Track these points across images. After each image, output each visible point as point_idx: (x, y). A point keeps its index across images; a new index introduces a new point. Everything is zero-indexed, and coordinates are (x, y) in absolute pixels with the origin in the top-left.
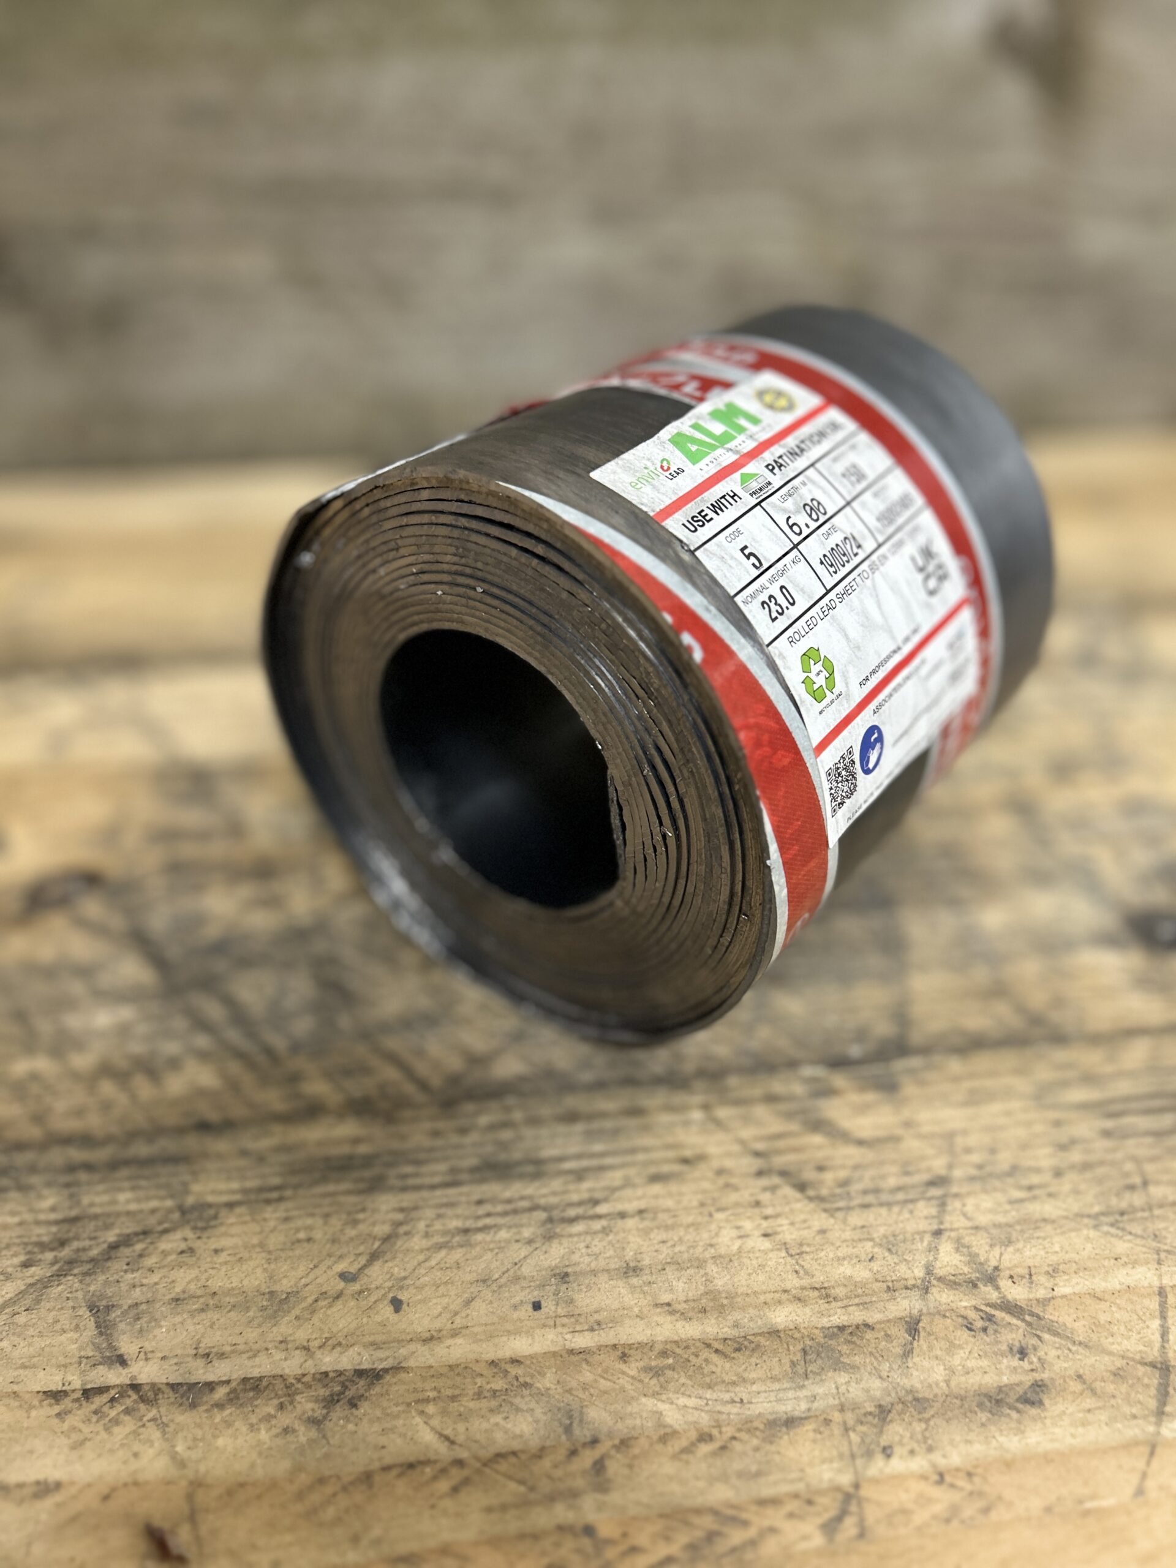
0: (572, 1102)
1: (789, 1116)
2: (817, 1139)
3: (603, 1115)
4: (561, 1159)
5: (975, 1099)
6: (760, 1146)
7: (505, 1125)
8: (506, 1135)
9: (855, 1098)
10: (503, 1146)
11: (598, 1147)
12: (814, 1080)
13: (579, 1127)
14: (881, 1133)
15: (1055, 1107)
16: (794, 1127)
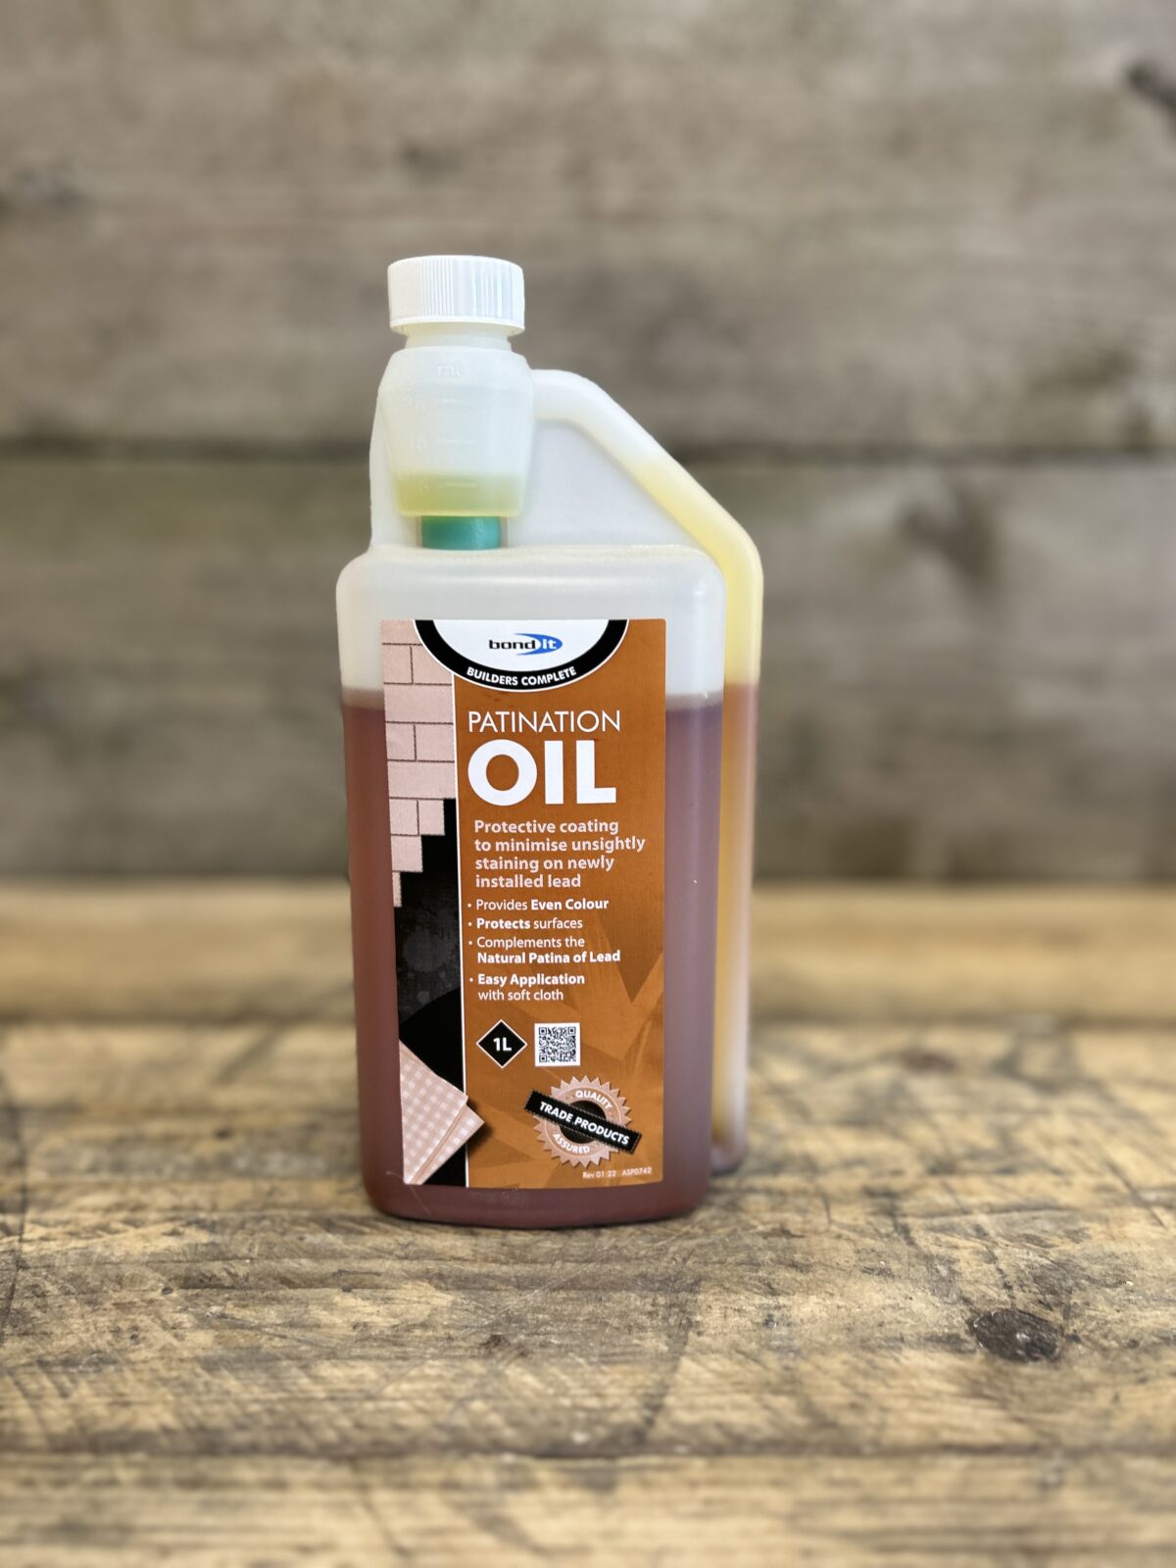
0: (205, 1466)
1: (460, 1508)
2: (486, 1540)
3: (234, 1484)
4: (153, 1529)
5: (709, 1511)
6: (408, 1541)
7: (112, 1482)
8: (107, 1494)
9: (555, 1495)
10: (96, 1506)
11: (208, 1521)
12: (511, 1468)
13: (199, 1495)
14: (567, 1541)
15: (810, 1532)
16: (462, 1522)
